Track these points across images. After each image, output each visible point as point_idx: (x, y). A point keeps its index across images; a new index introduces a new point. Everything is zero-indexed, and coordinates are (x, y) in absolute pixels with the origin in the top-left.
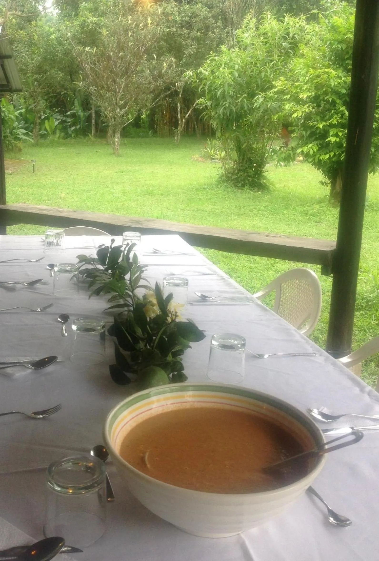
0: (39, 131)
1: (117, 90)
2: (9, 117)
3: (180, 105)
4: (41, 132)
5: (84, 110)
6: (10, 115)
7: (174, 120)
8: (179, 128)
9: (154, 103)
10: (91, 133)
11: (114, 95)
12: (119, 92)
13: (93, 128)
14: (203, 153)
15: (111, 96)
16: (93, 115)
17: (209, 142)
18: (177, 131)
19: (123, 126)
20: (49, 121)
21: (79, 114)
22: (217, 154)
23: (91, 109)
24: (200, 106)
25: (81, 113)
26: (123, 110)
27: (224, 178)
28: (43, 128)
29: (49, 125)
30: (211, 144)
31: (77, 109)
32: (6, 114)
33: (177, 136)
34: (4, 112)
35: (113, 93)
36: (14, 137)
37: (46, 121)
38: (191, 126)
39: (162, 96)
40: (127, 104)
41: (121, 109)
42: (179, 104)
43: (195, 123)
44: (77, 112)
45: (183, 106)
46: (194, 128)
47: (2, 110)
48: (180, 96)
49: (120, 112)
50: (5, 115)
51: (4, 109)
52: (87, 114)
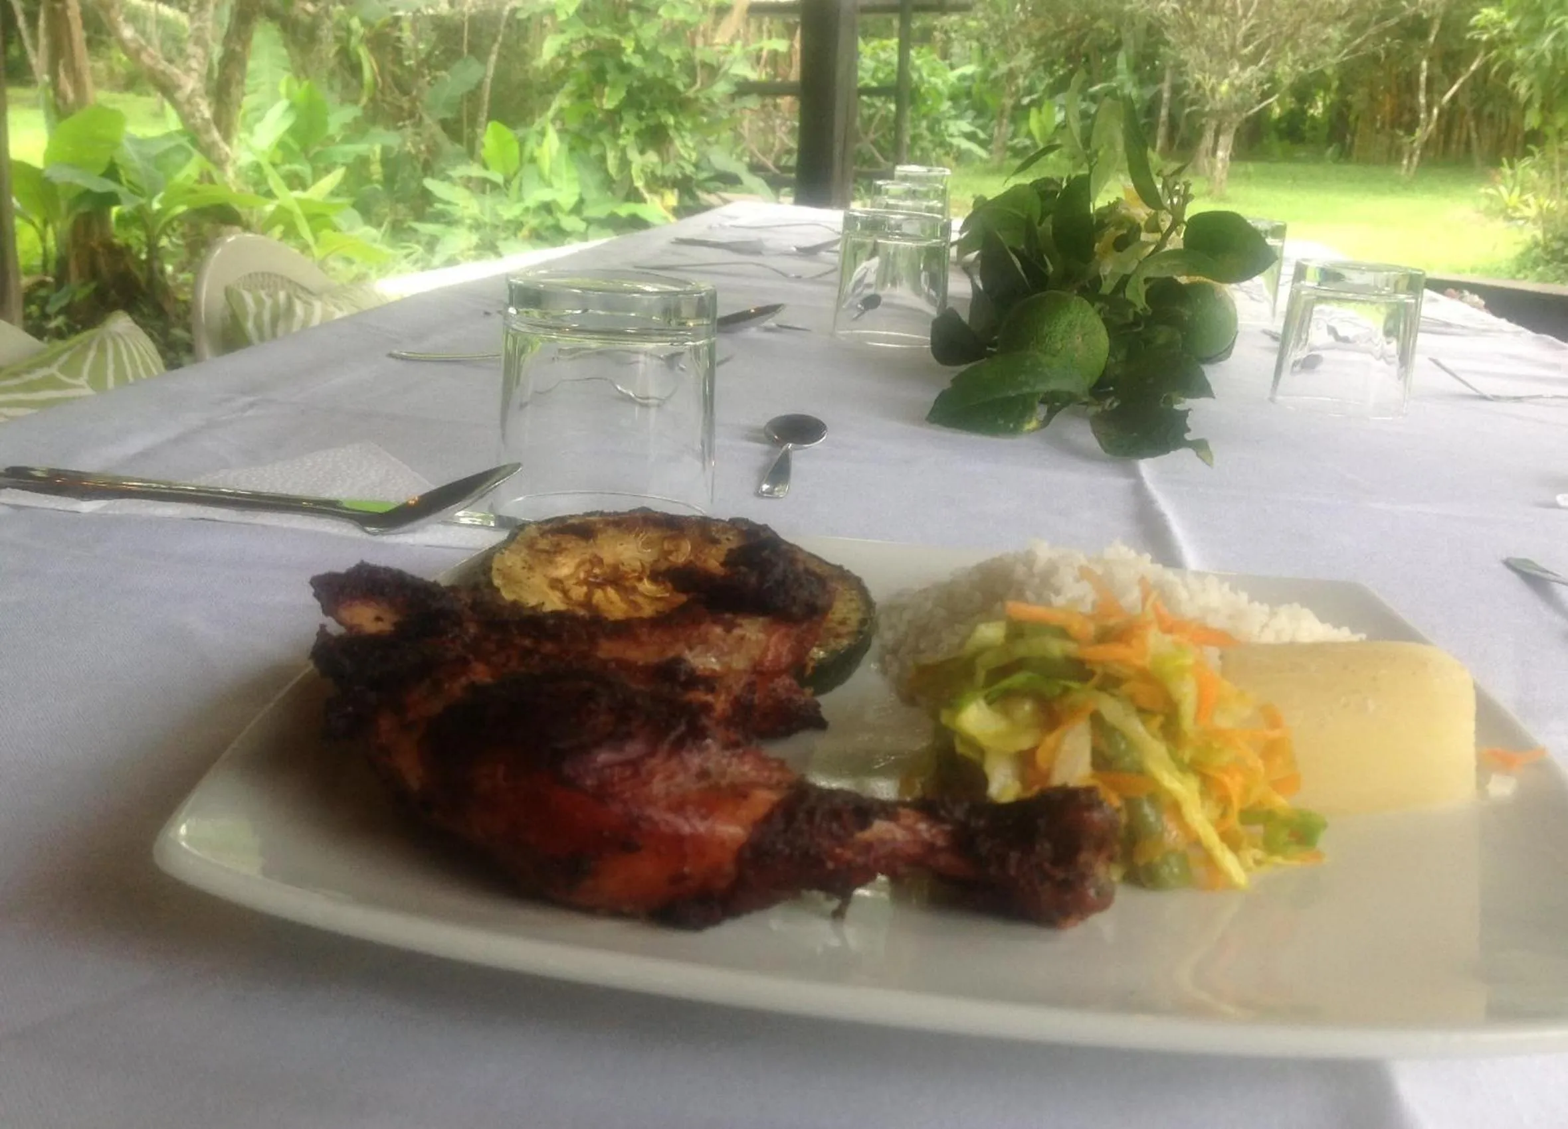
0: (1012, 139)
1: (1240, 12)
2: (929, 83)
3: (1429, 67)
4: (1016, 141)
5: (1141, 83)
6: (933, 79)
7: (1406, 117)
8: (1418, 132)
9: (1345, 51)
10: (1154, 148)
11: (1227, 25)
12: (1245, 16)
13: (1162, 131)
14: (1484, 203)
15: (1220, 27)
16: (1166, 95)
17: (1506, 170)
18: (1412, 143)
19: (1244, 115)
20: (1040, 112)
21: (1126, 91)
22: (1528, 206)
23: (1162, 80)
24: (1482, 34)
25: (1131, 90)
26: (1249, 70)
27: (1538, 251)
28: (1024, 130)
29: (1040, 121)
30: (1514, 176)
31: (1124, 81)
32: (925, 74)
33: (1411, 157)
34: (918, 70)
35: (1226, 19)
36: (937, 140)
37: (1034, 112)
38: (1459, 137)
39: (1372, 30)
40: (1263, 52)
41: (1243, 68)
42: (1424, 64)
43: (1472, 124)
44: (1121, 86)
45: (1438, 70)
46: (1468, 144)
47: (913, 63)
48: (1432, 39)
49: (1241, 74)
50: (921, 77)
51: (918, 62)
52: (1148, 93)
